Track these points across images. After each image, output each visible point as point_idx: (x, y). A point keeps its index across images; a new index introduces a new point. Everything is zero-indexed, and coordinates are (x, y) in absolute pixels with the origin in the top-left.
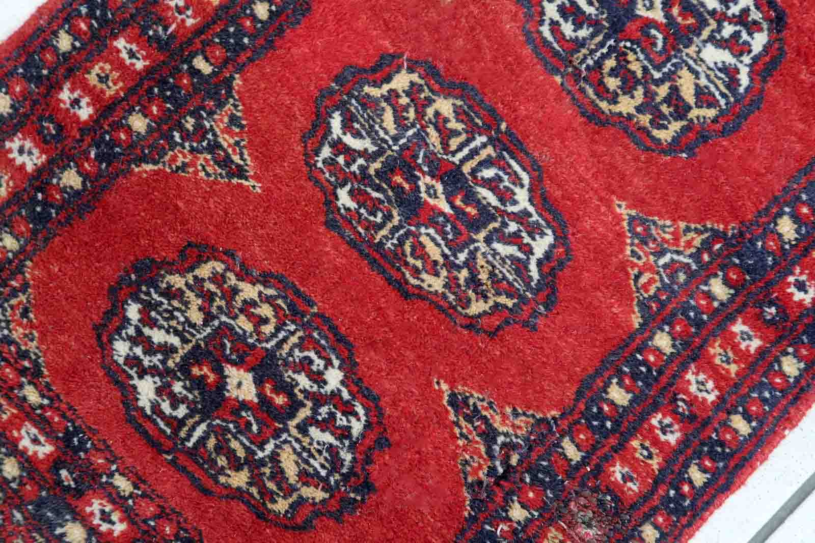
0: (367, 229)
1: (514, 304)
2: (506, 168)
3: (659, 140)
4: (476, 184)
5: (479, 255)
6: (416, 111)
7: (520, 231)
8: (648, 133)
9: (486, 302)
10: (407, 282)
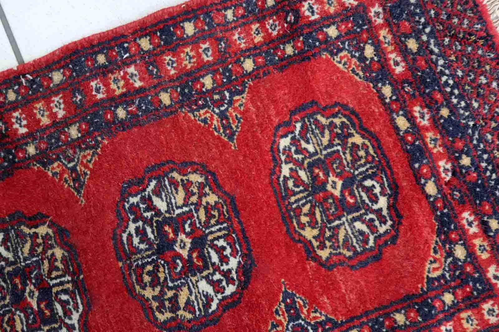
2: (74, 298)
3: (157, 318)
4: (56, 300)
6: (43, 249)
8: (153, 313)
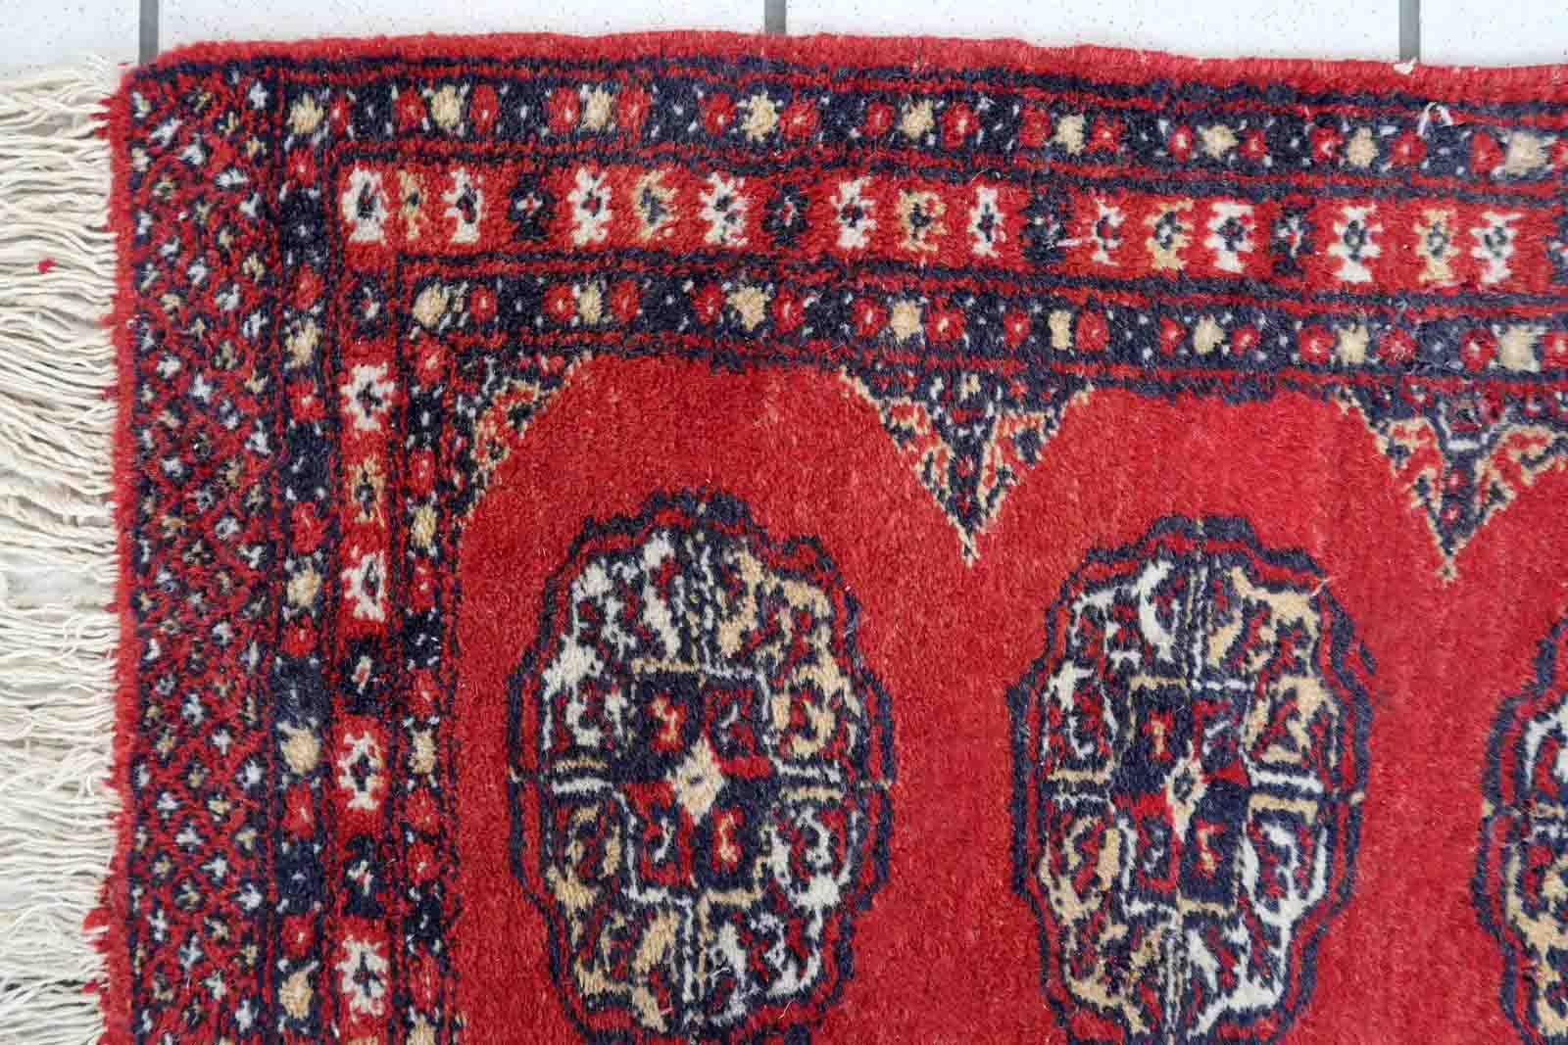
0: (1056, 750)
1: (1140, 1034)
2: (1307, 851)
3: (1537, 1019)
4: (1250, 834)
5: (1161, 926)
6: (1269, 665)
7: (1243, 949)
8: (1533, 997)
9: (1108, 994)
10: (1035, 868)
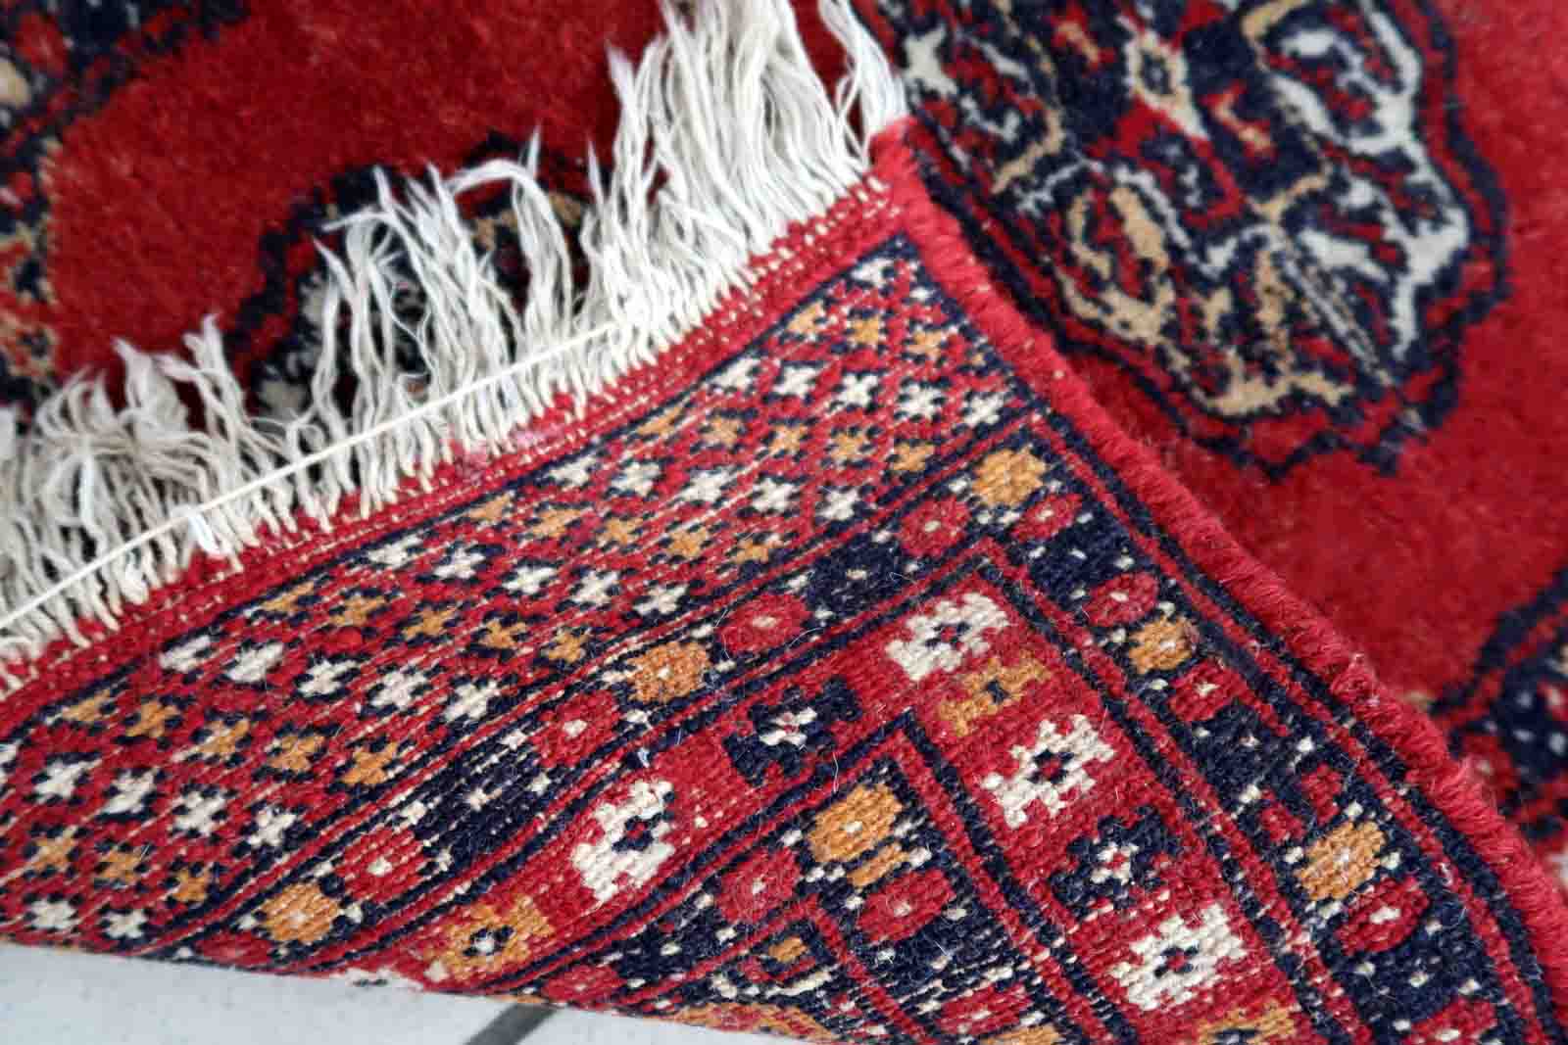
0: (975, 153)
1: (1345, 401)
5: (1264, 260)
7: (1376, 206)
9: (1270, 384)
10: (1065, 308)
